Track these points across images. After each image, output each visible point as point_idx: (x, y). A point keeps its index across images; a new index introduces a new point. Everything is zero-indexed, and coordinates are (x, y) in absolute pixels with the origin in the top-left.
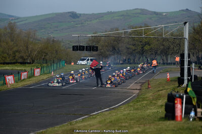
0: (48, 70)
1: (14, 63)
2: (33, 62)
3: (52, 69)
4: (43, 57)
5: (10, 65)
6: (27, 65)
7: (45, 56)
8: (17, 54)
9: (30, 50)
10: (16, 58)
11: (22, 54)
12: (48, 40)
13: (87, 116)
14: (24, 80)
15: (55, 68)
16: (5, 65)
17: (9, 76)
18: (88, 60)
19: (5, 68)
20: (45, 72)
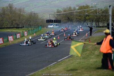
0: (32, 32)
1: (13, 28)
2: (23, 27)
3: (34, 31)
4: (28, 23)
5: (10, 29)
6: (20, 29)
7: (29, 22)
8: (14, 22)
9: (21, 19)
10: (13, 24)
11: (17, 22)
12: (31, 13)
13: (56, 62)
14: (19, 38)
15: (36, 31)
16: (8, 29)
17: (10, 36)
18: (54, 25)
19: (7, 31)
20: (31, 33)
